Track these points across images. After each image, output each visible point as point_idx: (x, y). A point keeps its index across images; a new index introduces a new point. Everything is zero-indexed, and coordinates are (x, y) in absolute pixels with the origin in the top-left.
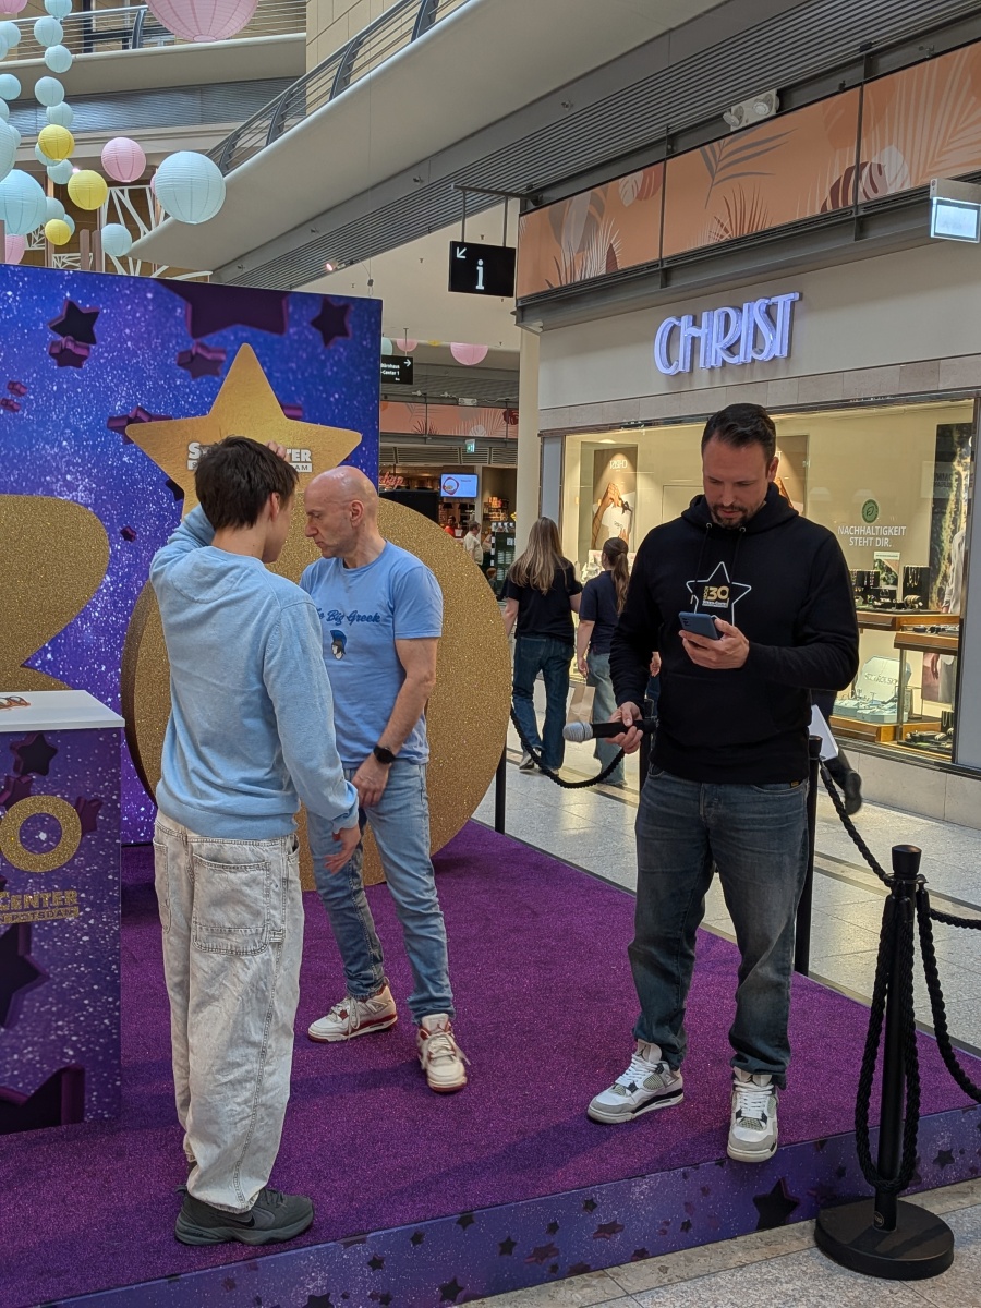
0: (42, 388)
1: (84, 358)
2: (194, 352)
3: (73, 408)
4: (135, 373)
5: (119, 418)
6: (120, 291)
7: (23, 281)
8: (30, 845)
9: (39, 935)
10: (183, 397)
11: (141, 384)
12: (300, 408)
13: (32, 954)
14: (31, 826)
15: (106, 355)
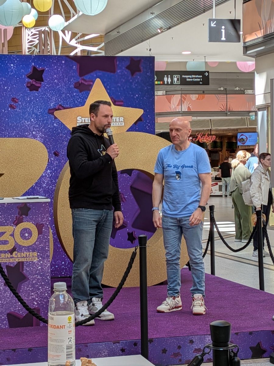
0: (24, 99)
1: (39, 87)
2: (80, 82)
3: (35, 106)
4: (58, 92)
5: (52, 109)
6: (52, 61)
7: (17, 60)
8: (23, 237)
9: (26, 266)
10: (76, 100)
11: (60, 95)
12: (122, 101)
13: (24, 271)
14: (23, 232)
15: (47, 86)
